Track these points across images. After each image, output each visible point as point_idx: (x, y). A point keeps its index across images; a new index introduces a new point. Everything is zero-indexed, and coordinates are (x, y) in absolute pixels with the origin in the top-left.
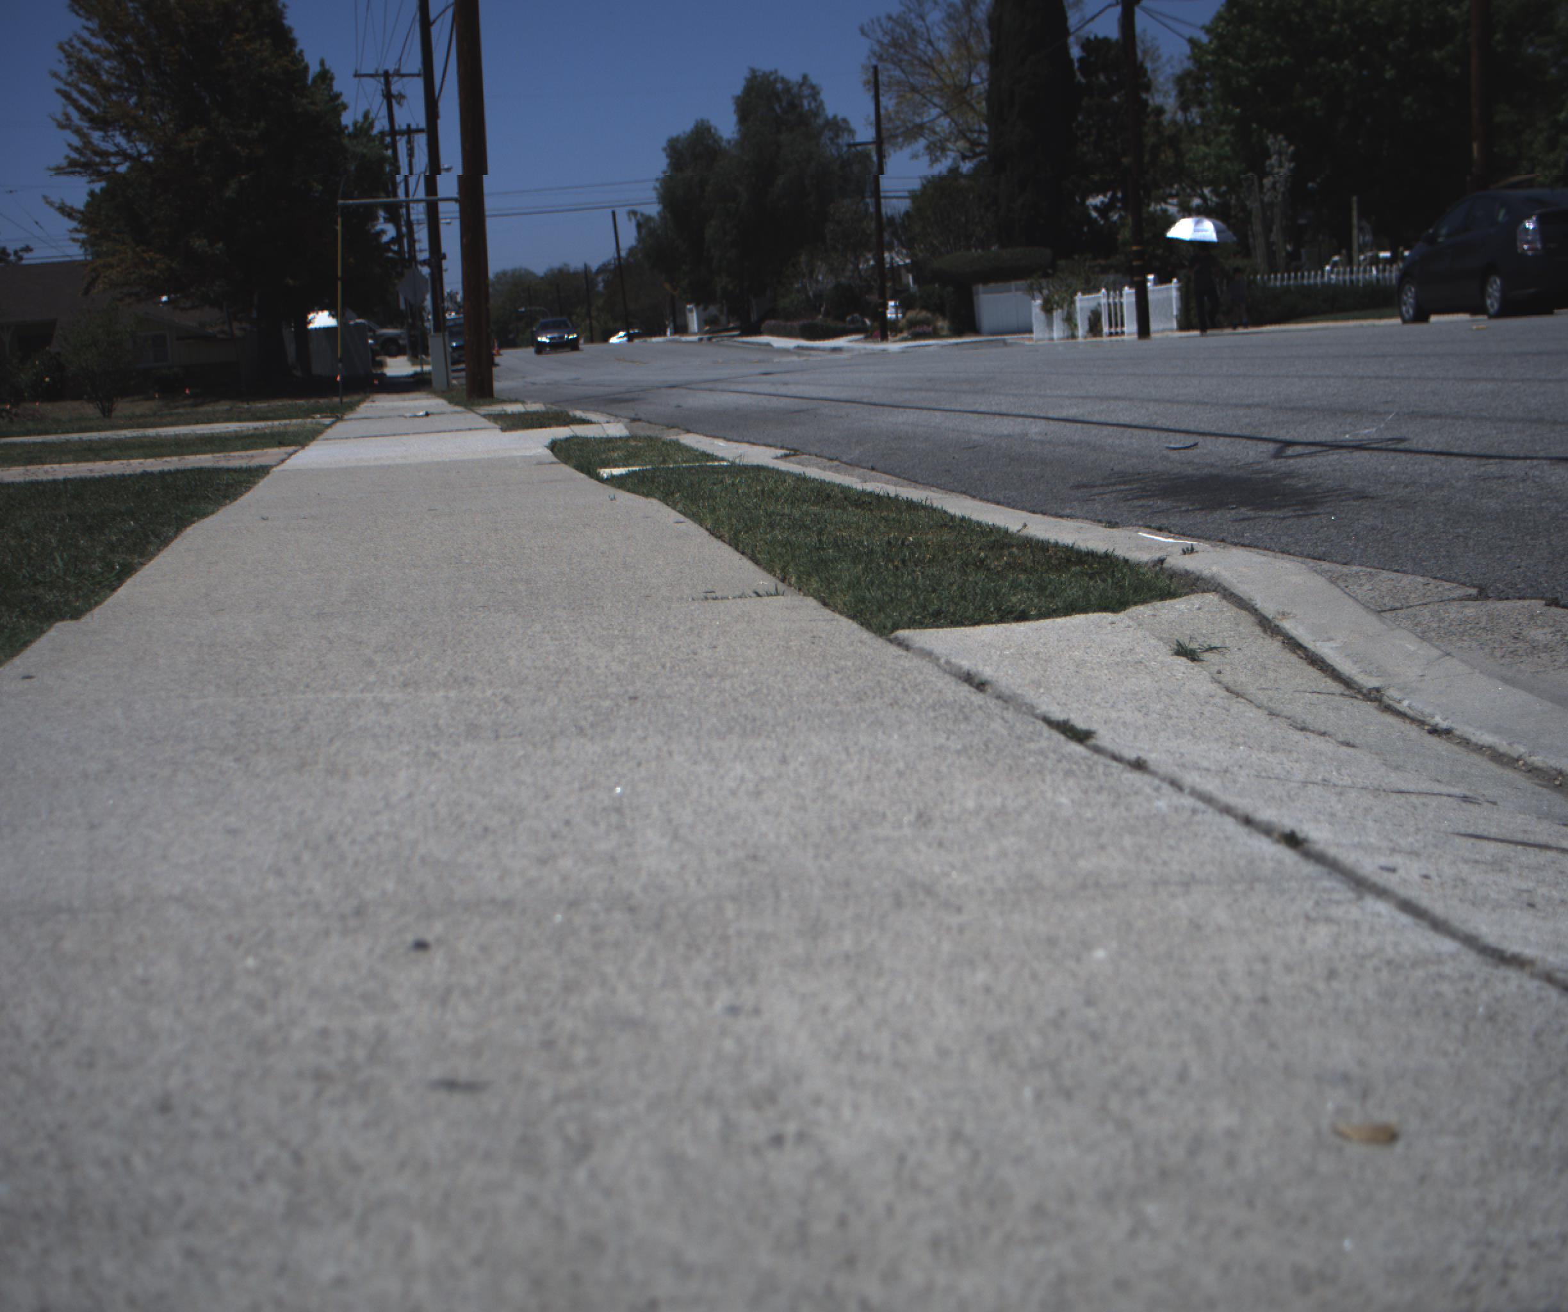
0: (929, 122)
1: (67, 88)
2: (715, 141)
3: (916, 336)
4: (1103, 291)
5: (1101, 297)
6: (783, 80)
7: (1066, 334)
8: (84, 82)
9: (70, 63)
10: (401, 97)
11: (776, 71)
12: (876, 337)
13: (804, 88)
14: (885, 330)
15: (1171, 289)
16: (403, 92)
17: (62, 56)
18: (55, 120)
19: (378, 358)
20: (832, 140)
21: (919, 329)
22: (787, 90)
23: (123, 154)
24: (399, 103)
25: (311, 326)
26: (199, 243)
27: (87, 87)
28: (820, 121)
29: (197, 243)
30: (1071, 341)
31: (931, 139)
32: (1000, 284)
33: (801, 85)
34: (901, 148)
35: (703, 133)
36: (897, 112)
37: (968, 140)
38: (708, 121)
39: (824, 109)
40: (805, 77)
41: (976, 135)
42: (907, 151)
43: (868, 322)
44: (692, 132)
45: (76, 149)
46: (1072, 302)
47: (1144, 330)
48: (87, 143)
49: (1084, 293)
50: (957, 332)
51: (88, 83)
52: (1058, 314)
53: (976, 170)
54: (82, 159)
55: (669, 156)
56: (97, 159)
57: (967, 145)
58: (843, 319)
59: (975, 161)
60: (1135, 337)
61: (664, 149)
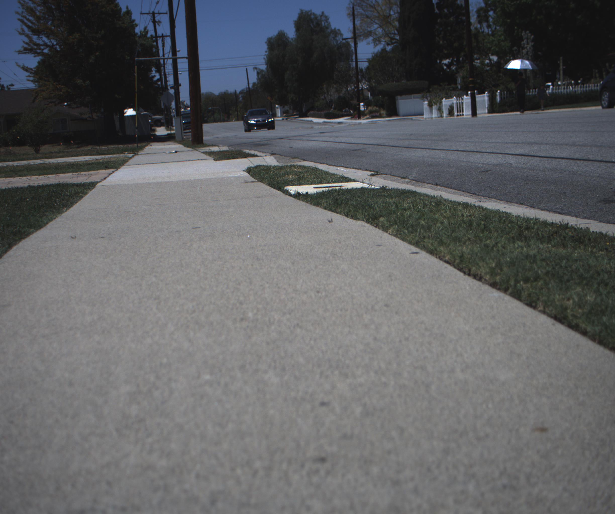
0: (374, 30)
1: (22, 18)
2: (287, 39)
3: (373, 117)
4: (455, 97)
5: (454, 100)
6: (314, 14)
7: (438, 116)
8: (29, 16)
9: (23, 8)
10: (159, 22)
11: (311, 10)
12: (356, 118)
13: (322, 17)
14: (359, 115)
15: (485, 96)
16: (160, 20)
17: (20, 5)
18: (18, 31)
20: (334, 38)
21: (374, 114)
22: (316, 18)
23: (46, 45)
24: (158, 24)
25: (126, 115)
26: (79, 81)
27: (31, 18)
28: (329, 30)
29: (78, 81)
30: (440, 118)
31: (374, 37)
32: (407, 96)
33: (321, 16)
34: (362, 41)
35: (281, 36)
36: (361, 26)
37: (390, 37)
38: (284, 31)
39: (330, 26)
40: (323, 13)
41: (392, 35)
42: (364, 42)
43: (352, 112)
44: (277, 35)
45: (27, 43)
46: (441, 103)
47: (474, 113)
48: (31, 41)
49: (446, 99)
50: (390, 115)
51: (31, 16)
52: (435, 108)
53: (393, 49)
54: (29, 47)
55: (268, 45)
56: (35, 47)
57: (389, 39)
59: (392, 46)
60: (471, 116)
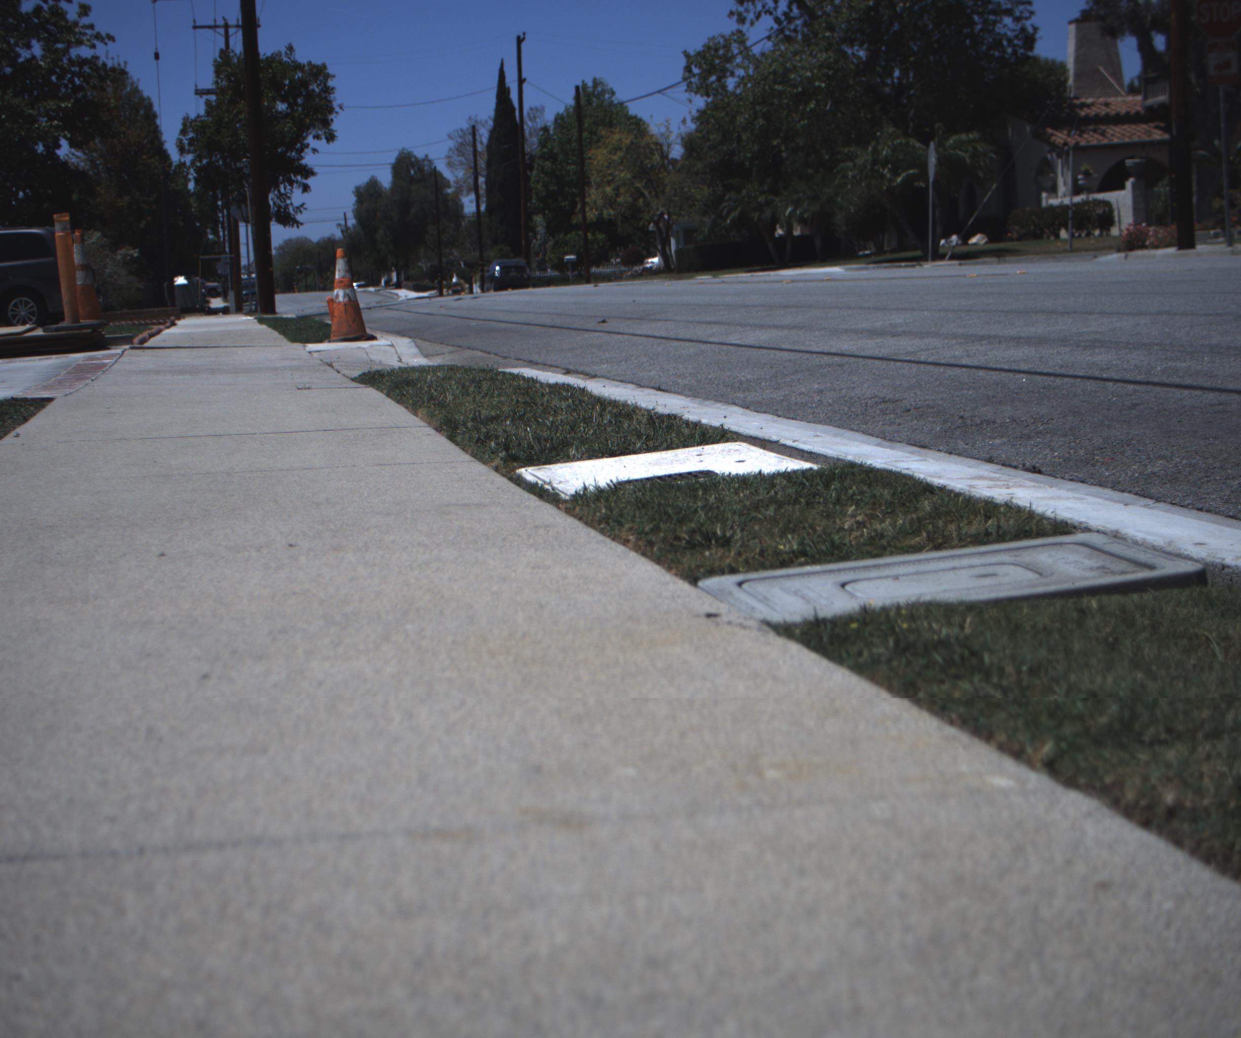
2: (380, 188)
6: (415, 157)
11: (412, 152)
13: (426, 160)
19: (207, 299)
22: (417, 161)
25: (175, 284)
28: (434, 177)
33: (424, 160)
35: (373, 184)
38: (376, 178)
39: (436, 171)
40: (426, 156)
44: (367, 183)
55: (356, 196)
58: (433, 282)
61: (353, 192)
